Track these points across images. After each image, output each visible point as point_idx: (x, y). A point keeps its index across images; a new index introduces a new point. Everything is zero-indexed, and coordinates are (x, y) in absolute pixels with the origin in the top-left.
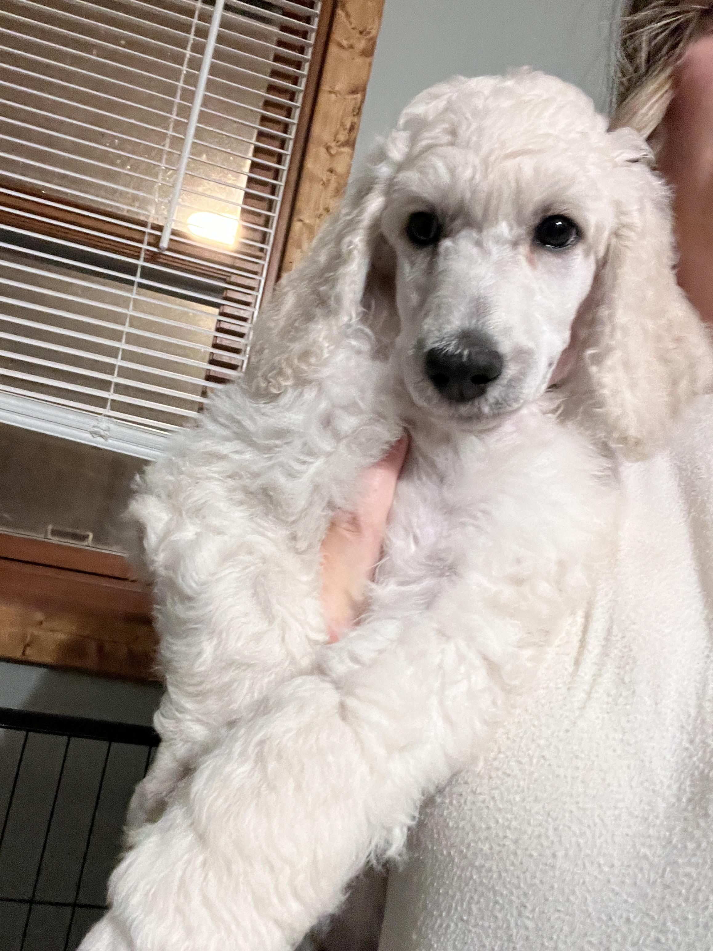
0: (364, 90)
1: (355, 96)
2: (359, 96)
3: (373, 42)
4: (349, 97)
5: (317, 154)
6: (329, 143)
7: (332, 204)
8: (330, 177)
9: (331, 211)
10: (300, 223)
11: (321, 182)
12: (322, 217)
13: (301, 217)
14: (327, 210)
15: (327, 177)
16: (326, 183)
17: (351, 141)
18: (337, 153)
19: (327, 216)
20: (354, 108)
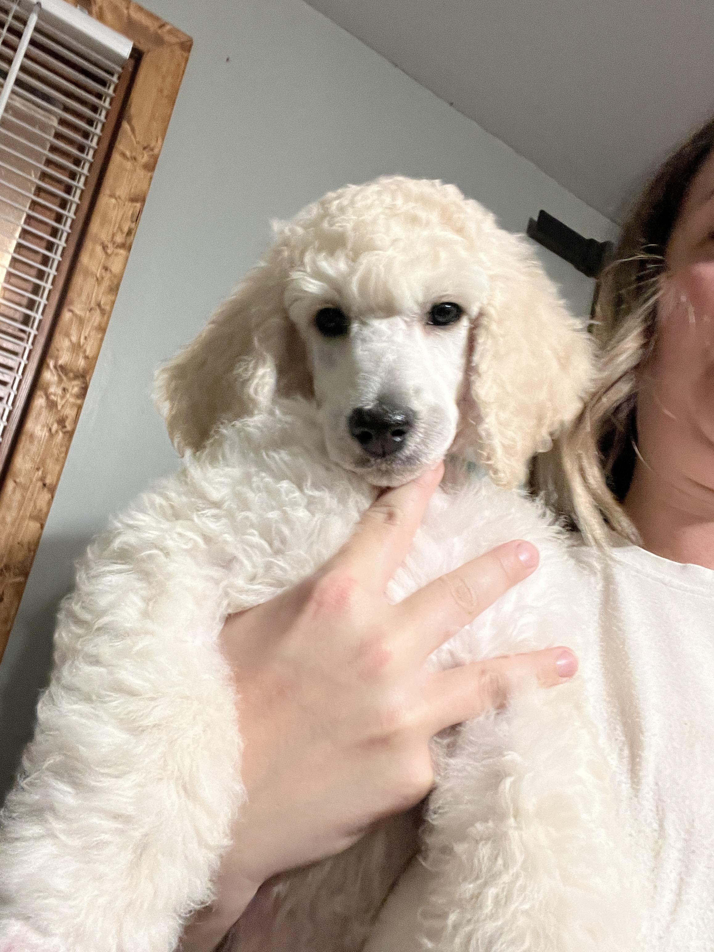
0: (143, 201)
1: (135, 204)
2: (138, 205)
3: (155, 158)
4: (129, 204)
5: (93, 250)
6: (106, 243)
7: (104, 300)
8: (104, 274)
9: (103, 307)
10: (71, 313)
11: (95, 278)
12: (93, 312)
13: (72, 308)
14: (99, 305)
15: (101, 274)
16: (100, 279)
17: (127, 245)
18: (113, 253)
19: (98, 311)
20: (133, 215)
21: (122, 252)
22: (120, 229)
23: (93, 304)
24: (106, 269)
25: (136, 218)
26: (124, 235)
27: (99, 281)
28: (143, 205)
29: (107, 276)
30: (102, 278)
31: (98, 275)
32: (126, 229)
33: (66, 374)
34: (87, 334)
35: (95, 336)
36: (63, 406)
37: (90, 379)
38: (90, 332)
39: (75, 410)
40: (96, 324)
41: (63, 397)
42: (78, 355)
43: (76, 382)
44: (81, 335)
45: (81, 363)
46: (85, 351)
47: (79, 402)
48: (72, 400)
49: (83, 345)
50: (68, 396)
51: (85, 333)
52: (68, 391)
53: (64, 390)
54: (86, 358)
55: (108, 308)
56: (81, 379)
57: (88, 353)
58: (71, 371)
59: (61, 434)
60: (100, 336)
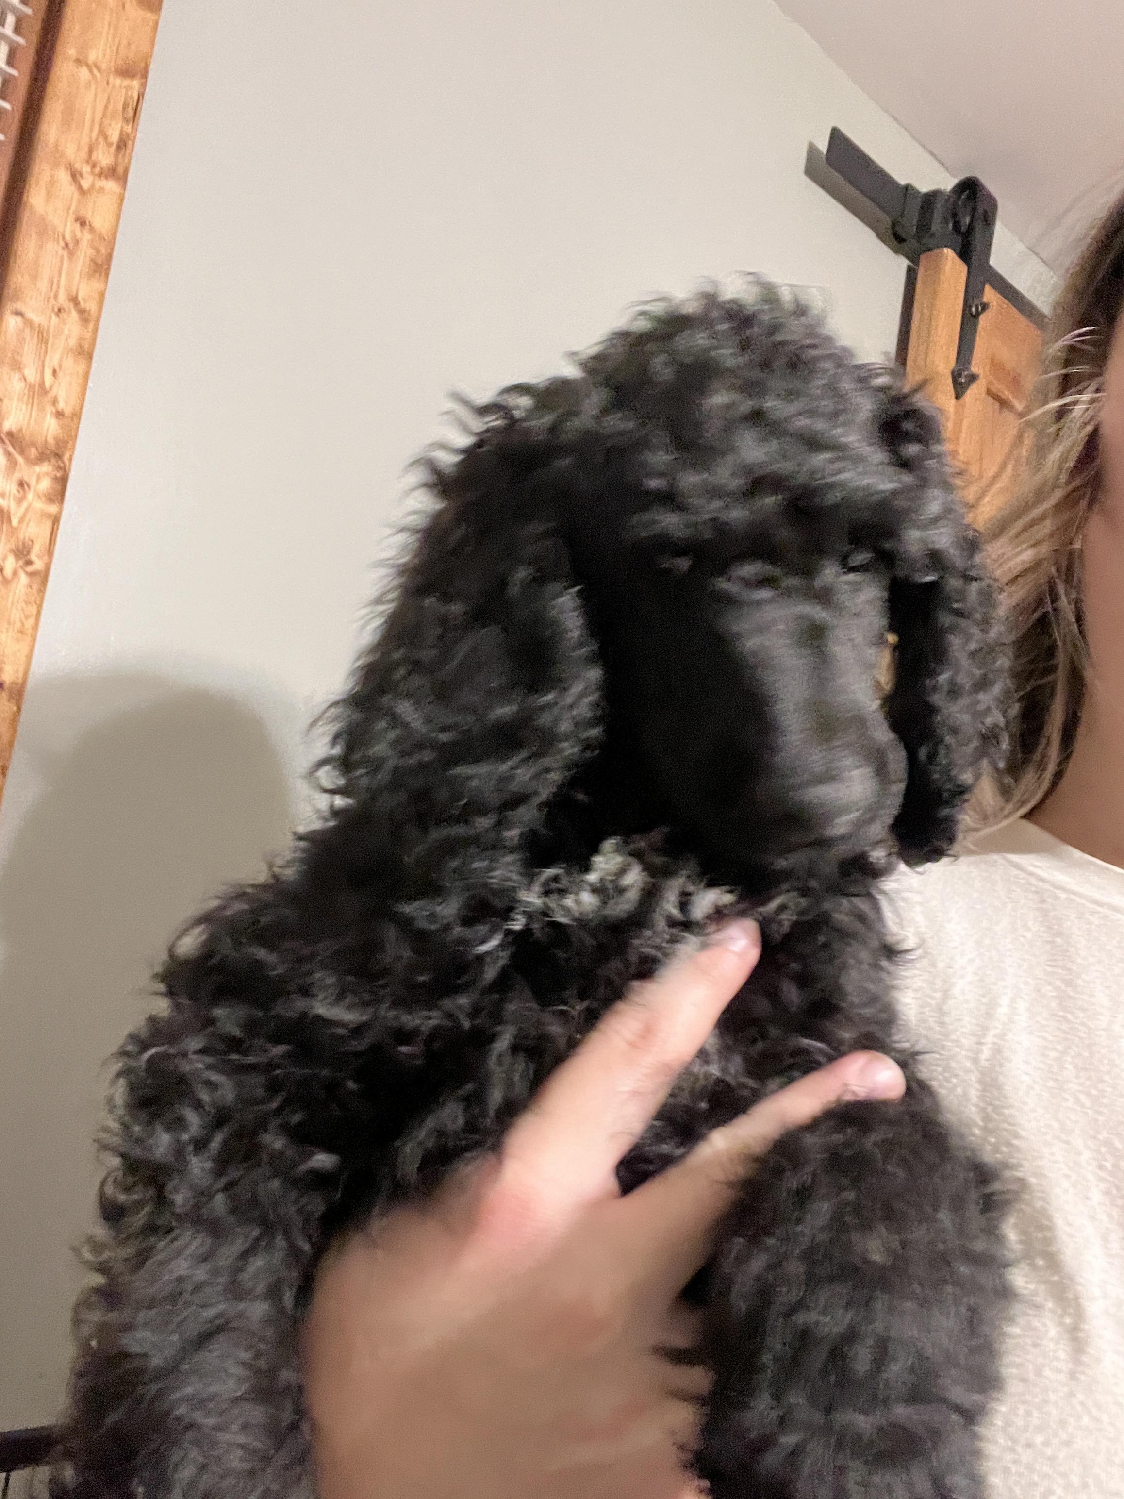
0: (145, 75)
1: (127, 82)
2: (136, 83)
4: (118, 81)
5: (52, 183)
6: (77, 166)
7: (86, 290)
8: (78, 234)
9: (82, 305)
10: (19, 319)
11: (62, 243)
12: (64, 315)
13: (19, 306)
14: (74, 300)
15: (73, 232)
16: (71, 246)
17: (120, 170)
18: (92, 186)
19: (74, 314)
20: (125, 106)
21: (110, 185)
22: (103, 133)
23: (62, 298)
24: (82, 222)
25: (133, 113)
26: (113, 149)
27: (71, 248)
28: (144, 85)
29: (86, 237)
30: (77, 242)
31: (68, 237)
32: (114, 137)
33: (22, 452)
34: (56, 363)
35: (72, 366)
36: (21, 521)
37: (70, 459)
38: (61, 359)
39: (48, 525)
40: (72, 342)
41: (20, 501)
42: (42, 410)
43: (45, 468)
44: (43, 367)
45: (51, 428)
46: (55, 402)
47: (53, 509)
48: (39, 505)
49: (51, 388)
50: (30, 496)
51: (53, 359)
52: (29, 486)
53: (22, 484)
54: (59, 414)
55: (91, 306)
56: (53, 461)
57: (61, 405)
58: (33, 444)
59: (23, 579)
60: (81, 368)
